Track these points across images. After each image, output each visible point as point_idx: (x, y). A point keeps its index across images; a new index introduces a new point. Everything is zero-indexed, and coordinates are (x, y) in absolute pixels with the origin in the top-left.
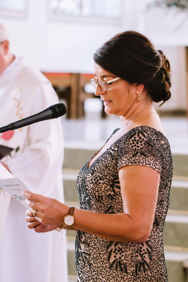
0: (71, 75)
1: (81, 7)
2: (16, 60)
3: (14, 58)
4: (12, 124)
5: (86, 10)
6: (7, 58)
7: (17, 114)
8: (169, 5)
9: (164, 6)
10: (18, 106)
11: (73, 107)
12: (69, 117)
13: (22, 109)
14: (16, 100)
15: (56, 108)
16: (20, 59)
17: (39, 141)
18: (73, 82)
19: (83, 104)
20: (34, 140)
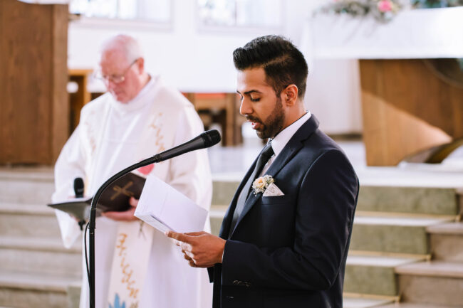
0: (226, 95)
1: (235, 15)
2: (153, 81)
3: (150, 78)
4: (158, 155)
5: (242, 19)
6: (142, 79)
7: (157, 144)
8: (338, 12)
9: (332, 12)
10: (157, 135)
11: (230, 132)
12: (224, 144)
13: (162, 137)
14: (154, 127)
15: (209, 135)
16: (157, 79)
17: (182, 174)
18: (228, 104)
19: (241, 129)
20: (177, 174)
